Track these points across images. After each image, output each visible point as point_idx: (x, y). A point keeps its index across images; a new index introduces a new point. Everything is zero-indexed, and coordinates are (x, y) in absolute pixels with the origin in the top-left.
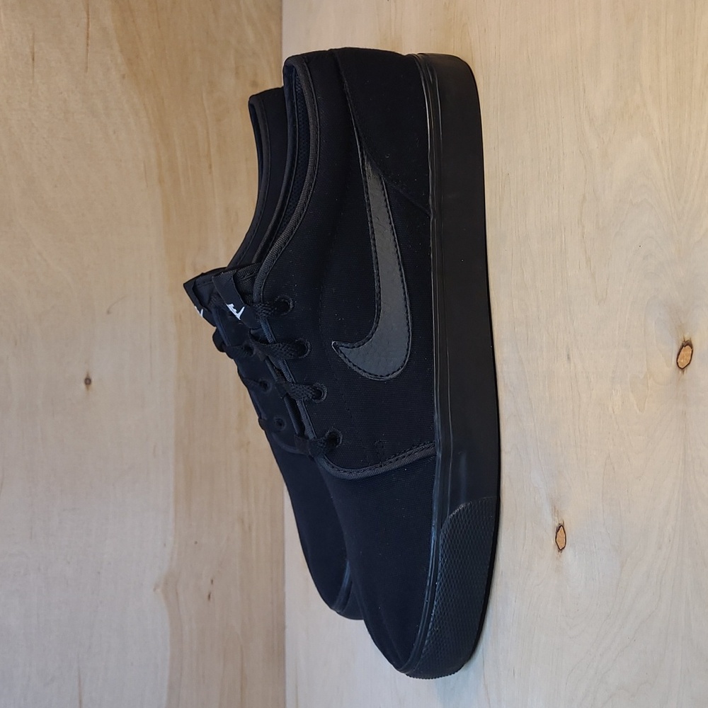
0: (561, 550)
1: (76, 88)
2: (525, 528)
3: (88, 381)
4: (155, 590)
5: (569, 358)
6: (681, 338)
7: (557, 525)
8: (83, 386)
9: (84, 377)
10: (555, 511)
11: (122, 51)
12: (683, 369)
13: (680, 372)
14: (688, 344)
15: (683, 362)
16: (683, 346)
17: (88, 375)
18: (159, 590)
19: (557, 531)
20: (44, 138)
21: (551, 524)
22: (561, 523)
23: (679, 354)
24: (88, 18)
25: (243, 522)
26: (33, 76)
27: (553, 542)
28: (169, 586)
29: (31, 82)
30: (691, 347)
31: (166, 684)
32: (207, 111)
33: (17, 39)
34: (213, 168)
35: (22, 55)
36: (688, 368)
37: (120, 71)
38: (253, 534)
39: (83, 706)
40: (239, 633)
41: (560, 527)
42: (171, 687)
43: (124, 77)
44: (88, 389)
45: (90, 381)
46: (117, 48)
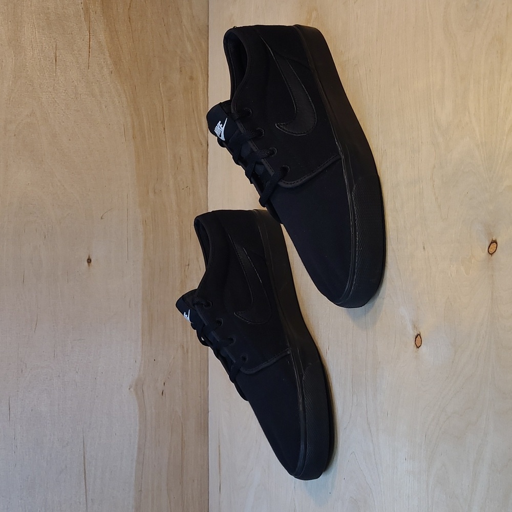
0: (418, 347)
1: (82, 79)
2: (396, 337)
3: (89, 261)
4: (129, 389)
5: (424, 248)
6: (491, 239)
7: (416, 334)
8: (86, 263)
9: (87, 258)
10: (415, 327)
11: (110, 56)
12: (491, 254)
13: (490, 255)
14: (495, 242)
15: (491, 251)
16: (492, 243)
17: (89, 257)
18: (132, 389)
19: (416, 337)
20: (62, 110)
21: (412, 334)
22: (419, 333)
23: (489, 247)
24: (90, 35)
25: (183, 347)
26: (56, 71)
27: (413, 343)
28: (138, 387)
29: (55, 75)
30: (497, 243)
31: (136, 446)
32: (162, 94)
33: (46, 48)
34: (166, 130)
35: (49, 58)
36: (495, 253)
37: (109, 69)
38: (190, 355)
39: (86, 460)
40: (180, 415)
41: (418, 335)
42: (139, 448)
43: (112, 73)
44: (89, 266)
45: (91, 260)
46: (107, 54)
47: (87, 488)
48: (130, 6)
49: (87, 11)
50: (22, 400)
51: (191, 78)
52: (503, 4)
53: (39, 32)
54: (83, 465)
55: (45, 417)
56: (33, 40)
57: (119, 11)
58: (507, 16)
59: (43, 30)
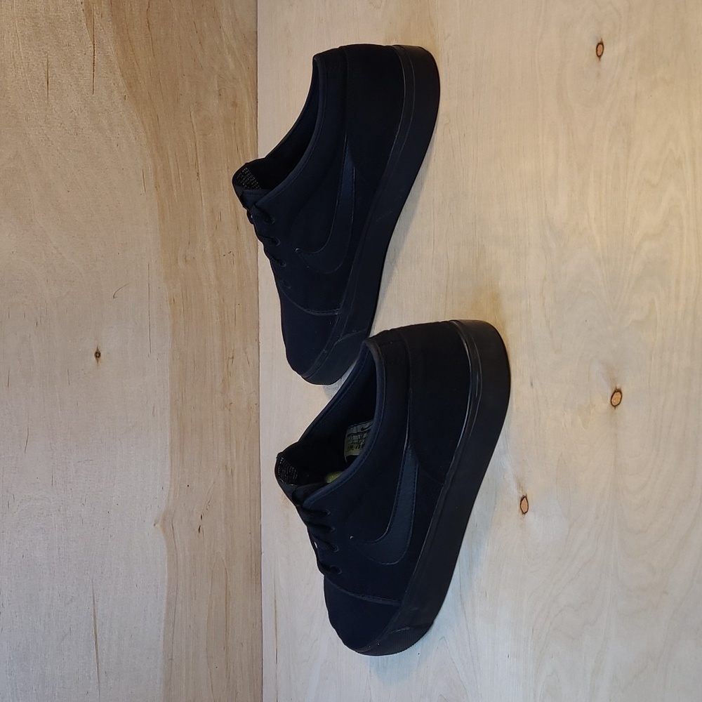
0: (524, 513)
1: (85, 107)
3: (98, 355)
4: (155, 525)
5: (532, 385)
6: (614, 386)
7: (521, 496)
8: (94, 358)
9: (95, 351)
10: (520, 486)
11: (123, 76)
12: (615, 406)
13: (613, 408)
14: (618, 391)
15: (615, 402)
16: (615, 392)
17: (98, 349)
18: (158, 525)
19: (522, 500)
20: (58, 150)
21: (516, 496)
22: (525, 495)
23: (612, 396)
24: (94, 47)
25: (227, 469)
26: (48, 98)
27: (518, 507)
28: (167, 522)
29: (46, 102)
30: (621, 393)
31: (165, 601)
32: (195, 127)
33: (34, 65)
34: (200, 175)
35: (38, 79)
36: (619, 406)
37: (121, 93)
38: (235, 477)
39: (97, 621)
40: (224, 558)
41: (524, 498)
42: (168, 603)
43: (125, 99)
44: (98, 361)
45: (100, 354)
46: (118, 73)
47: (99, 657)
48: (149, 7)
49: (89, 12)
50: (10, 543)
51: (234, 104)
52: (631, 78)
53: (23, 44)
54: (93, 627)
55: (40, 565)
56: (15, 55)
57: (134, 13)
58: (636, 95)
59: (30, 41)
